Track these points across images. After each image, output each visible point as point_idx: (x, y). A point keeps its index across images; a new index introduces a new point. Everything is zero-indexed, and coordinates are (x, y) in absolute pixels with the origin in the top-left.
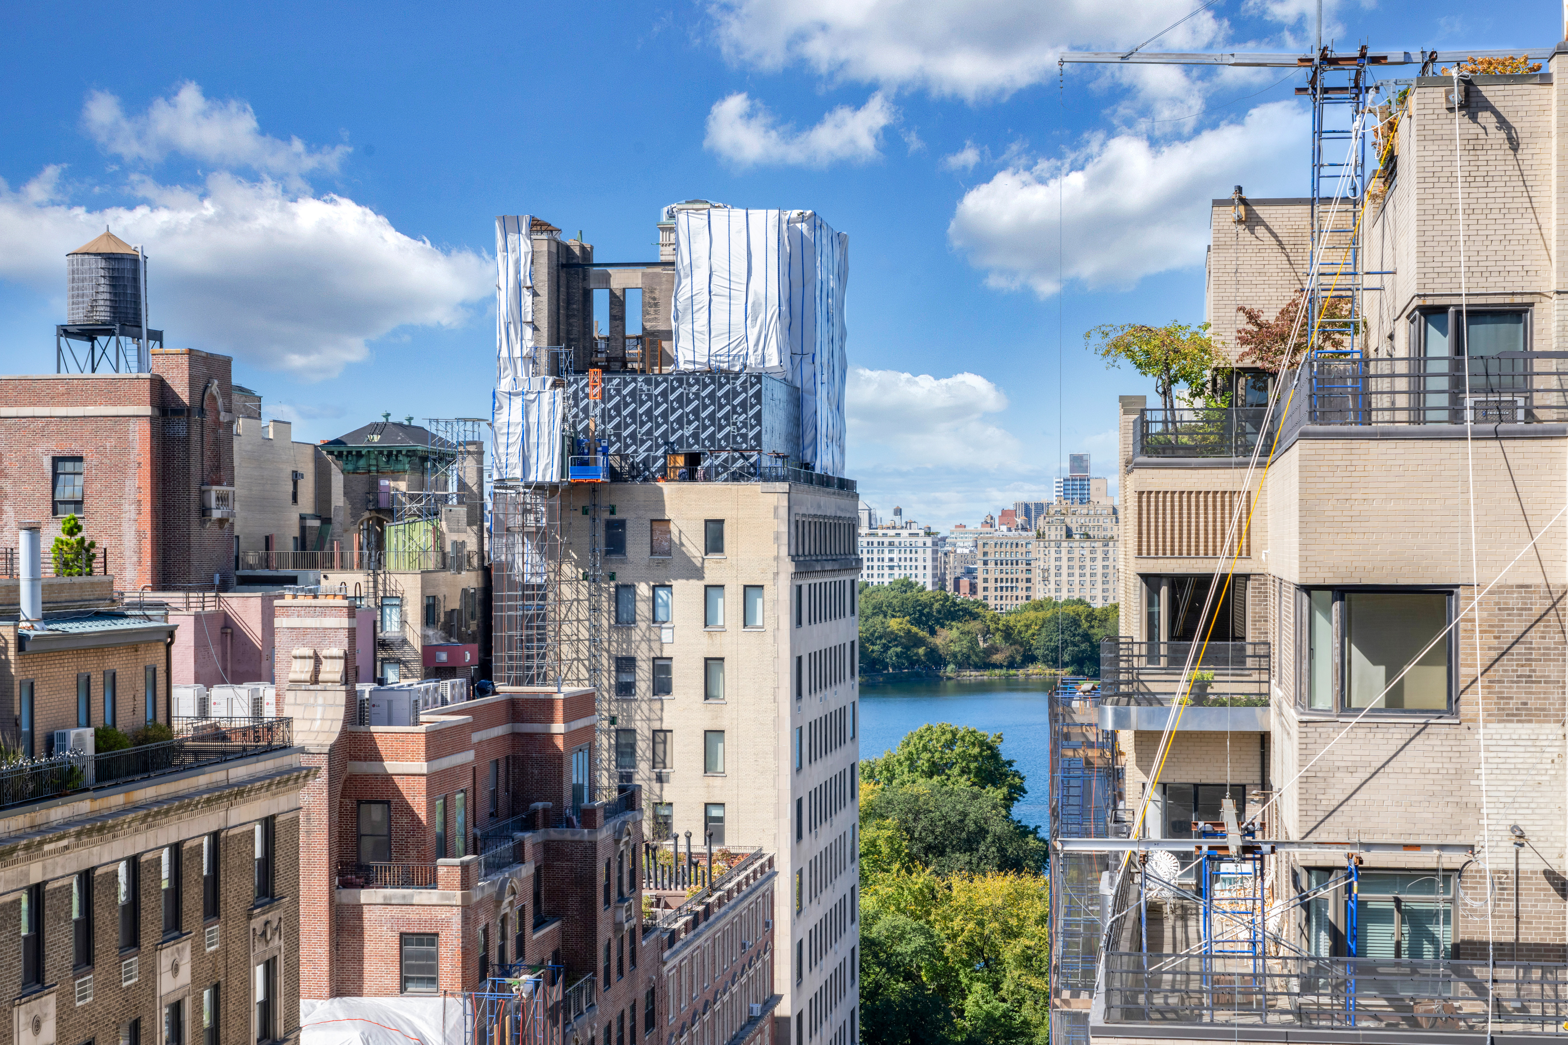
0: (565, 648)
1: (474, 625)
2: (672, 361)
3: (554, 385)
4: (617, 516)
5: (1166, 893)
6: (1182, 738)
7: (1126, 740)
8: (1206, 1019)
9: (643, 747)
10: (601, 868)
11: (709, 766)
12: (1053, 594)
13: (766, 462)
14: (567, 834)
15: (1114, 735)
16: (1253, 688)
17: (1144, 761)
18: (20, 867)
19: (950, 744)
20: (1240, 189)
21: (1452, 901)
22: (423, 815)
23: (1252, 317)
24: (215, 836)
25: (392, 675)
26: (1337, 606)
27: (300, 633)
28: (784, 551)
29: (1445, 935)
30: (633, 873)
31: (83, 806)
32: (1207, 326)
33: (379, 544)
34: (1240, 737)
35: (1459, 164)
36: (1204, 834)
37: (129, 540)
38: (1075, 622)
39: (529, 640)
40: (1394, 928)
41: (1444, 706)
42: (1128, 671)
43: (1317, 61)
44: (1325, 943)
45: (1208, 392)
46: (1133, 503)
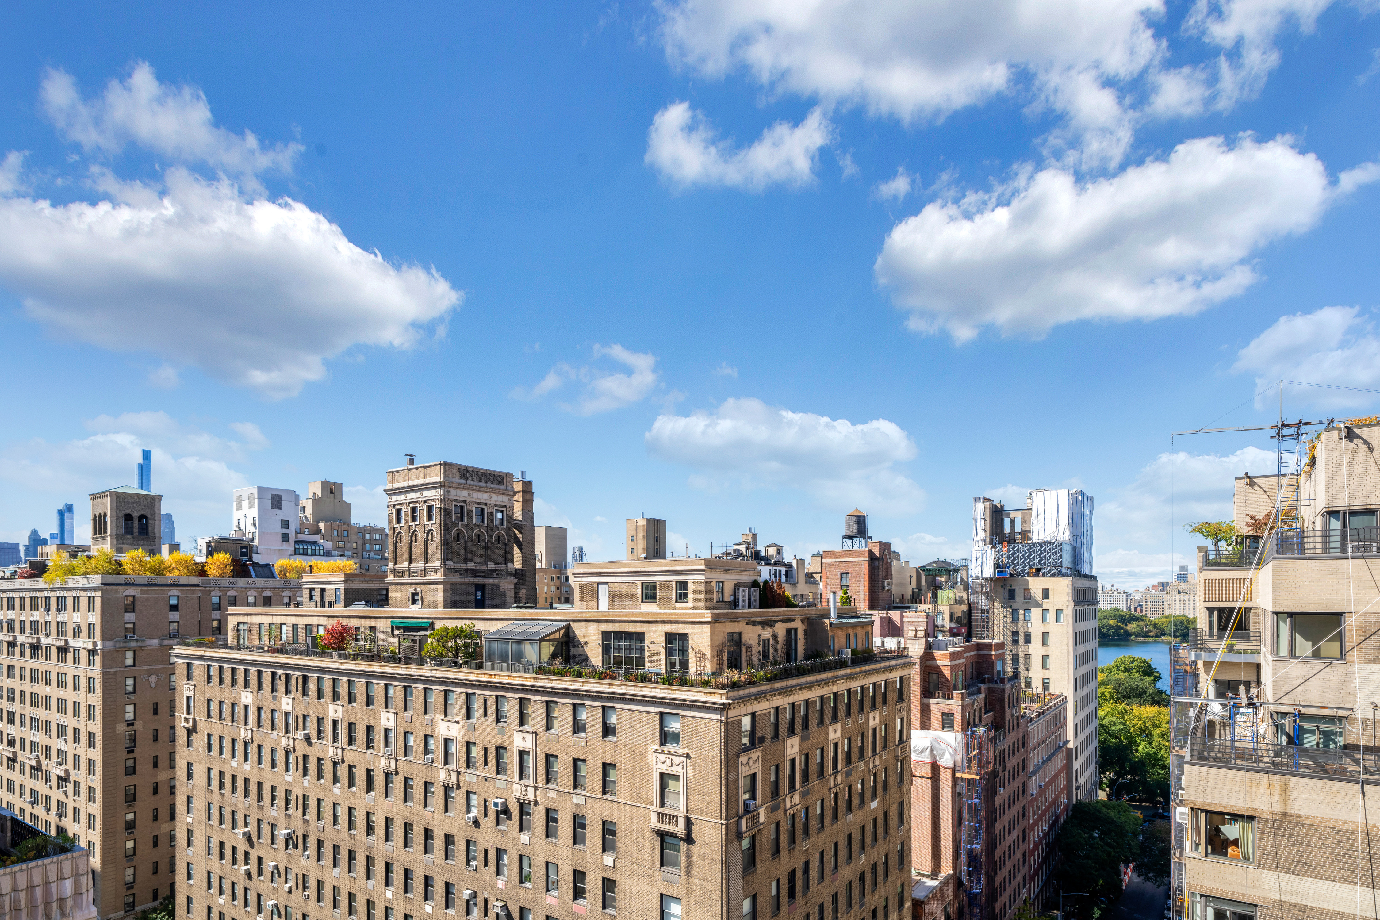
0: (995, 628)
1: (965, 621)
2: (1031, 539)
3: (992, 548)
4: (1013, 588)
5: (1216, 717)
6: (1222, 664)
7: (1200, 664)
8: (1233, 762)
9: (1021, 660)
10: (1007, 696)
11: (1044, 666)
12: (1173, 613)
13: (1064, 570)
14: (995, 686)
15: (1196, 662)
16: (1254, 648)
17: (1207, 671)
18: (831, 687)
19: (1132, 662)
20: (1247, 473)
21: (1343, 728)
22: (949, 678)
23: (1252, 517)
24: (886, 681)
25: (940, 636)
26: (1289, 620)
27: (911, 623)
28: (1070, 598)
29: (1340, 741)
30: (1017, 699)
31: (848, 671)
32: (1233, 521)
33: (936, 596)
34: (1247, 665)
35: (1345, 458)
36: (1232, 698)
37: (862, 596)
38: (1182, 622)
39: (983, 625)
40: (1316, 736)
41: (1339, 657)
42: (1201, 640)
43: (1280, 426)
44: (1284, 740)
45: (1234, 543)
46: (1202, 583)
